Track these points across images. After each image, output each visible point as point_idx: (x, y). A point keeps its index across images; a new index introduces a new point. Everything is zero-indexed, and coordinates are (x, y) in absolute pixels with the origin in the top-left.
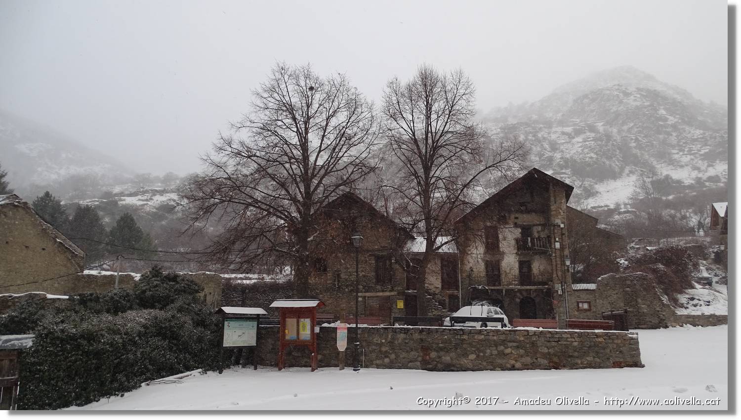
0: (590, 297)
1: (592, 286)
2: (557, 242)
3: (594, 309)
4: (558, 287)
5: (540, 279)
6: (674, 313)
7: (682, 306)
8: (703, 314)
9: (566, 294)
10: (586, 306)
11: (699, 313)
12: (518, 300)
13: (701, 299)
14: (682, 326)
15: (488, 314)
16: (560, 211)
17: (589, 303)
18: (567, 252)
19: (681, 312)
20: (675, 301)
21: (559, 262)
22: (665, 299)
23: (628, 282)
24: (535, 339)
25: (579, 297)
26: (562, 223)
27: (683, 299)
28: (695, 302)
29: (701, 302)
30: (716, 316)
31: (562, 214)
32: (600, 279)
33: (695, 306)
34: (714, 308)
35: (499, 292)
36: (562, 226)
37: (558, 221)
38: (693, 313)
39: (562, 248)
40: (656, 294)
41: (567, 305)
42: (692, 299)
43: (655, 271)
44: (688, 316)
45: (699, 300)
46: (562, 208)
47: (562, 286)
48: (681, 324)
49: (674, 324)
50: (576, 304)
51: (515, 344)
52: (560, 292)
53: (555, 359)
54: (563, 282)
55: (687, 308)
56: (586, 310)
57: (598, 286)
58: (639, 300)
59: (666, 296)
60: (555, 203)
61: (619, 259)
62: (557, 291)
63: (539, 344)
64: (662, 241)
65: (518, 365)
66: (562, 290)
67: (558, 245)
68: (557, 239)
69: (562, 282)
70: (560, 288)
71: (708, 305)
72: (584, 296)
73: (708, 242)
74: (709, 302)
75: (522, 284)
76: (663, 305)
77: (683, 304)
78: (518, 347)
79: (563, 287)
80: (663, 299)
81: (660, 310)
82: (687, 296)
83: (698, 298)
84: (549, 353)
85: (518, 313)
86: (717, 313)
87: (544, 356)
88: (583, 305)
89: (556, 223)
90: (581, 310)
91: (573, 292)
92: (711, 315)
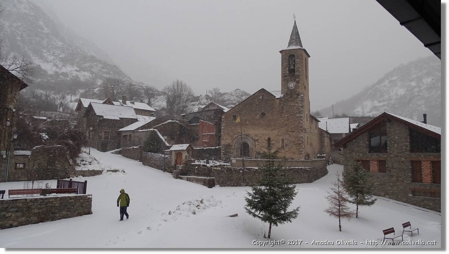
0: (25, 160)
1: (28, 153)
2: (8, 121)
3: (27, 168)
4: (3, 153)
6: (74, 169)
7: (78, 165)
8: (89, 170)
9: (9, 157)
10: (21, 166)
11: (86, 169)
14: (77, 177)
16: (14, 100)
17: (24, 164)
19: (78, 169)
20: (75, 162)
22: (71, 162)
23: (52, 151)
24: (30, 204)
25: (18, 160)
26: (15, 108)
27: (78, 161)
28: (84, 162)
29: (87, 163)
31: (15, 102)
32: (34, 148)
33: (84, 165)
34: (94, 166)
36: (14, 110)
37: (11, 106)
38: (84, 169)
39: (11, 126)
40: (66, 158)
41: (8, 165)
42: (83, 161)
43: (67, 144)
44: (82, 171)
45: (86, 161)
46: (16, 98)
47: (6, 152)
48: (77, 176)
49: (73, 176)
50: (14, 165)
51: (15, 209)
52: (4, 156)
53: (43, 216)
54: (8, 149)
55: (80, 166)
56: (21, 169)
57: (32, 153)
58: (57, 162)
59: (71, 160)
60: (11, 92)
61: (42, 134)
62: (2, 156)
63: (33, 207)
64: (42, 112)
65: (15, 223)
66: (6, 154)
67: (8, 123)
68: (8, 119)
70: (5, 154)
71: (90, 164)
72: (22, 159)
74: (90, 162)
76: (70, 165)
77: (78, 164)
78: (17, 211)
79: (7, 153)
81: (67, 168)
82: (80, 159)
83: (85, 160)
84: (39, 213)
86: (96, 169)
87: (35, 214)
88: (19, 165)
89: (9, 107)
90: (17, 169)
91: (14, 156)
92: (93, 170)
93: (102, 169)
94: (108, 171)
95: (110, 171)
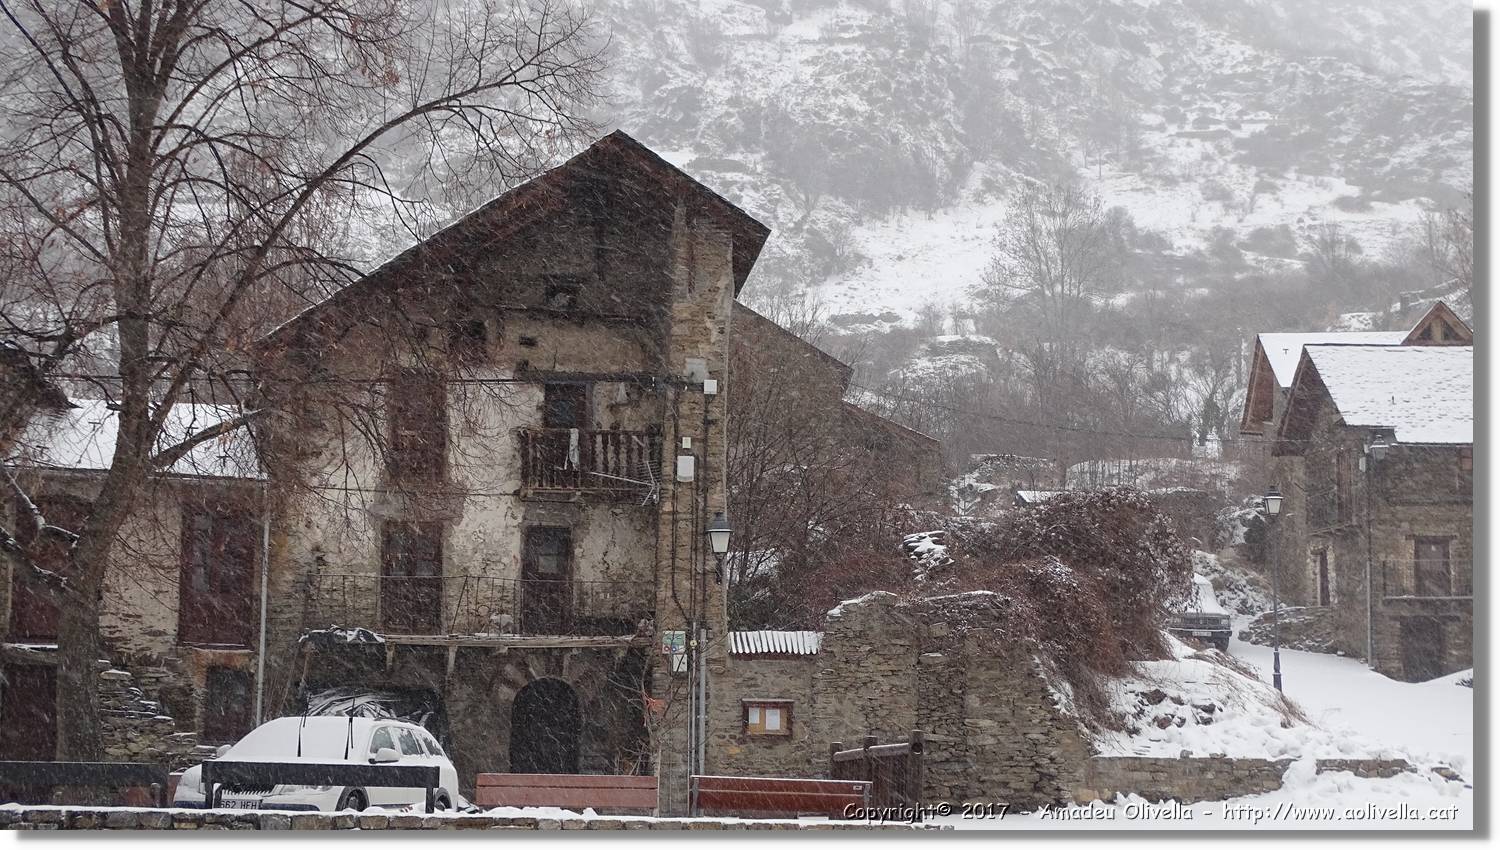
0: (794, 687)
1: (806, 642)
2: (687, 452)
3: (801, 733)
4: (673, 642)
5: (604, 603)
6: (1090, 750)
7: (1118, 724)
8: (1186, 756)
9: (703, 669)
10: (774, 721)
11: (1172, 752)
12: (506, 693)
13: (1184, 697)
14: (1111, 801)
15: (376, 751)
16: (709, 324)
17: (786, 708)
18: (718, 497)
19: (1113, 747)
20: (1096, 704)
21: (686, 540)
23: (939, 629)
25: (751, 683)
26: (712, 374)
27: (1123, 696)
28: (1165, 708)
29: (1185, 711)
30: (1229, 762)
31: (714, 336)
32: (836, 611)
33: (1163, 723)
34: (1226, 732)
35: (434, 657)
36: (711, 387)
37: (695, 366)
38: (1156, 752)
39: (702, 483)
40: (1032, 675)
41: (702, 716)
42: (1157, 697)
43: (1038, 587)
44: (1136, 764)
45: (1179, 701)
46: (718, 312)
47: (689, 638)
48: (1108, 794)
49: (1083, 793)
50: (736, 713)
52: (679, 664)
54: (695, 622)
55: (1136, 731)
56: (772, 740)
57: (825, 643)
58: (973, 701)
59: (1067, 686)
60: (691, 287)
61: (915, 536)
62: (668, 659)
64: (1076, 468)
66: (688, 650)
67: (686, 468)
68: (686, 443)
69: (689, 624)
70: (682, 648)
71: (1207, 722)
72: (771, 681)
73: (1230, 483)
74: (1210, 709)
75: (528, 625)
77: (1122, 716)
79: (693, 643)
80: (1056, 698)
81: (1042, 737)
82: (1140, 687)
83: (1174, 694)
85: (503, 750)
86: (1233, 754)
88: (763, 718)
89: (686, 372)
90: (753, 739)
91: (729, 663)
92: (1213, 758)
93: (1282, 752)
94: (1323, 766)
95: (1341, 766)
